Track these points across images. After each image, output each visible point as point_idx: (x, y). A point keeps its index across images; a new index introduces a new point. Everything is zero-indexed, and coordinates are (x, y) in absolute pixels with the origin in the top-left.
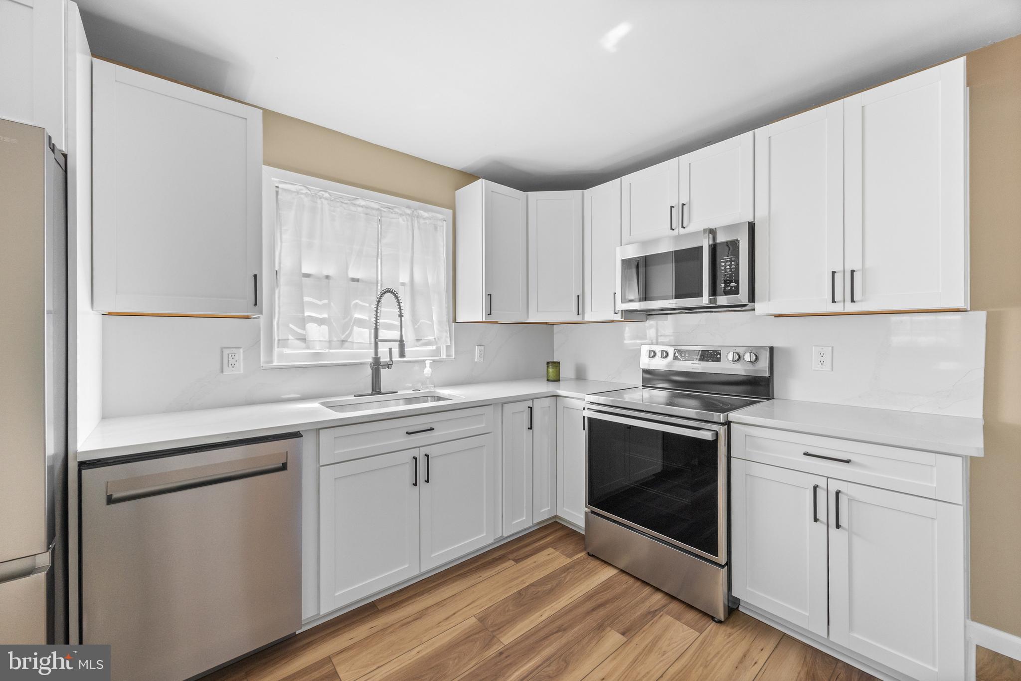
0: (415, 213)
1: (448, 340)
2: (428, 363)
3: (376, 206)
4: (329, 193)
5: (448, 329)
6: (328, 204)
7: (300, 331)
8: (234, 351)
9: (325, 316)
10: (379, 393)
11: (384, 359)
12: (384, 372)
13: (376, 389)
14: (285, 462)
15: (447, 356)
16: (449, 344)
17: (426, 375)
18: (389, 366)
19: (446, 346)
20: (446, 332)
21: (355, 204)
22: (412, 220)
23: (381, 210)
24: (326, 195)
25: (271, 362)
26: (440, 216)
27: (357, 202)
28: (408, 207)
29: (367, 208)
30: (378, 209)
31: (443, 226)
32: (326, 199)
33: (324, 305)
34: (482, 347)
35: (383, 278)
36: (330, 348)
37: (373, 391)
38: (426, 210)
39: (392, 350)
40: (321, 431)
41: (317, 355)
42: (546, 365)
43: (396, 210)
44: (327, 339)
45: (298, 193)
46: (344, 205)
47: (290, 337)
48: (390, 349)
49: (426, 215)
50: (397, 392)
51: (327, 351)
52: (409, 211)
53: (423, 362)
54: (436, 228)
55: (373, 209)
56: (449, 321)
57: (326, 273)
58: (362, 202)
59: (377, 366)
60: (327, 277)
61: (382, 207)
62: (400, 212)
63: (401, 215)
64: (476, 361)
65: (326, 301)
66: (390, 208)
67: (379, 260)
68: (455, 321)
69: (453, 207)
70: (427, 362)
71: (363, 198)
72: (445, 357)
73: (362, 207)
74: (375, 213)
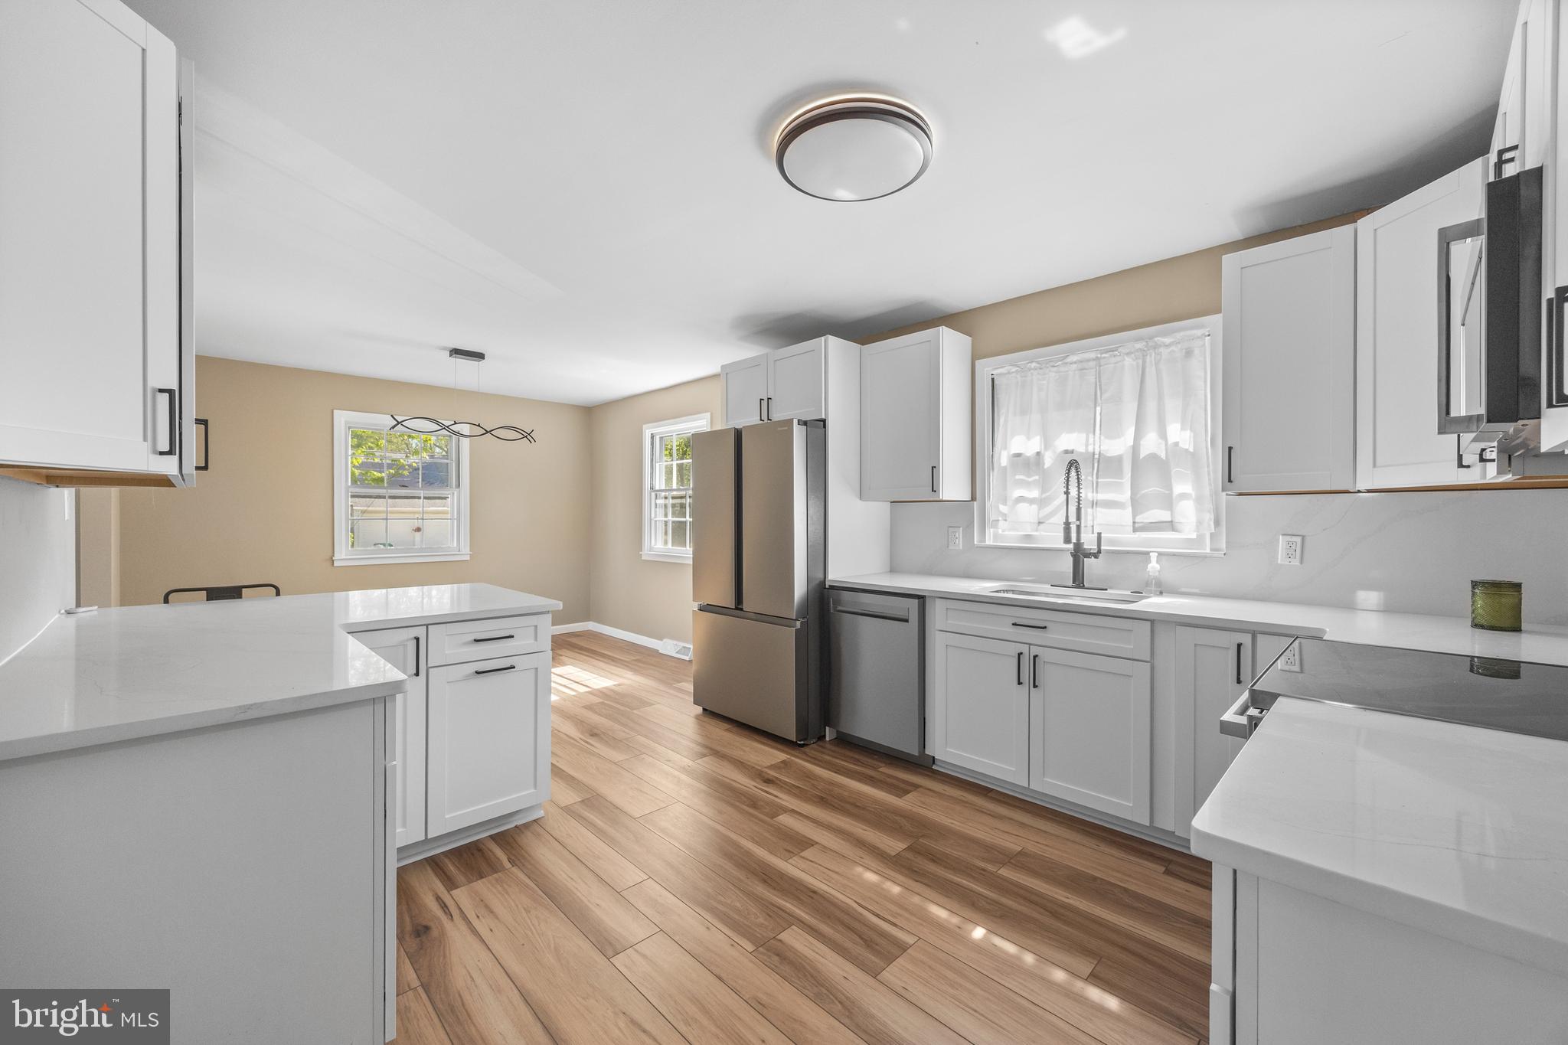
0: (1150, 344)
2: (1154, 556)
3: (1093, 355)
4: (1038, 363)
5: (1212, 506)
6: (1038, 374)
8: (956, 529)
9: (1034, 495)
10: (1083, 587)
12: (1089, 562)
13: (1079, 582)
17: (1151, 574)
18: (1096, 555)
20: (1210, 512)
21: (1066, 363)
23: (1099, 358)
24: (1034, 365)
25: (985, 541)
26: (1199, 332)
27: (1069, 360)
28: (1138, 340)
29: (1081, 362)
30: (1096, 358)
31: (1204, 346)
32: (1035, 369)
34: (1297, 539)
37: (1074, 583)
38: (1165, 334)
39: (1102, 535)
42: (1470, 588)
43: (1121, 350)
44: (1037, 521)
45: (1009, 373)
47: (1000, 518)
48: (1099, 534)
49: (1167, 340)
50: (1106, 590)
52: (1138, 345)
53: (1148, 553)
54: (1191, 352)
55: (1088, 360)
56: (1215, 494)
58: (1074, 358)
59: (1079, 554)
61: (1101, 354)
62: (1127, 350)
63: (1127, 354)
64: (1280, 562)
65: (1036, 478)
66: (1113, 351)
69: (1218, 309)
70: (1152, 554)
71: (1073, 352)
72: (1208, 550)
73: (1075, 363)
74: (1092, 364)
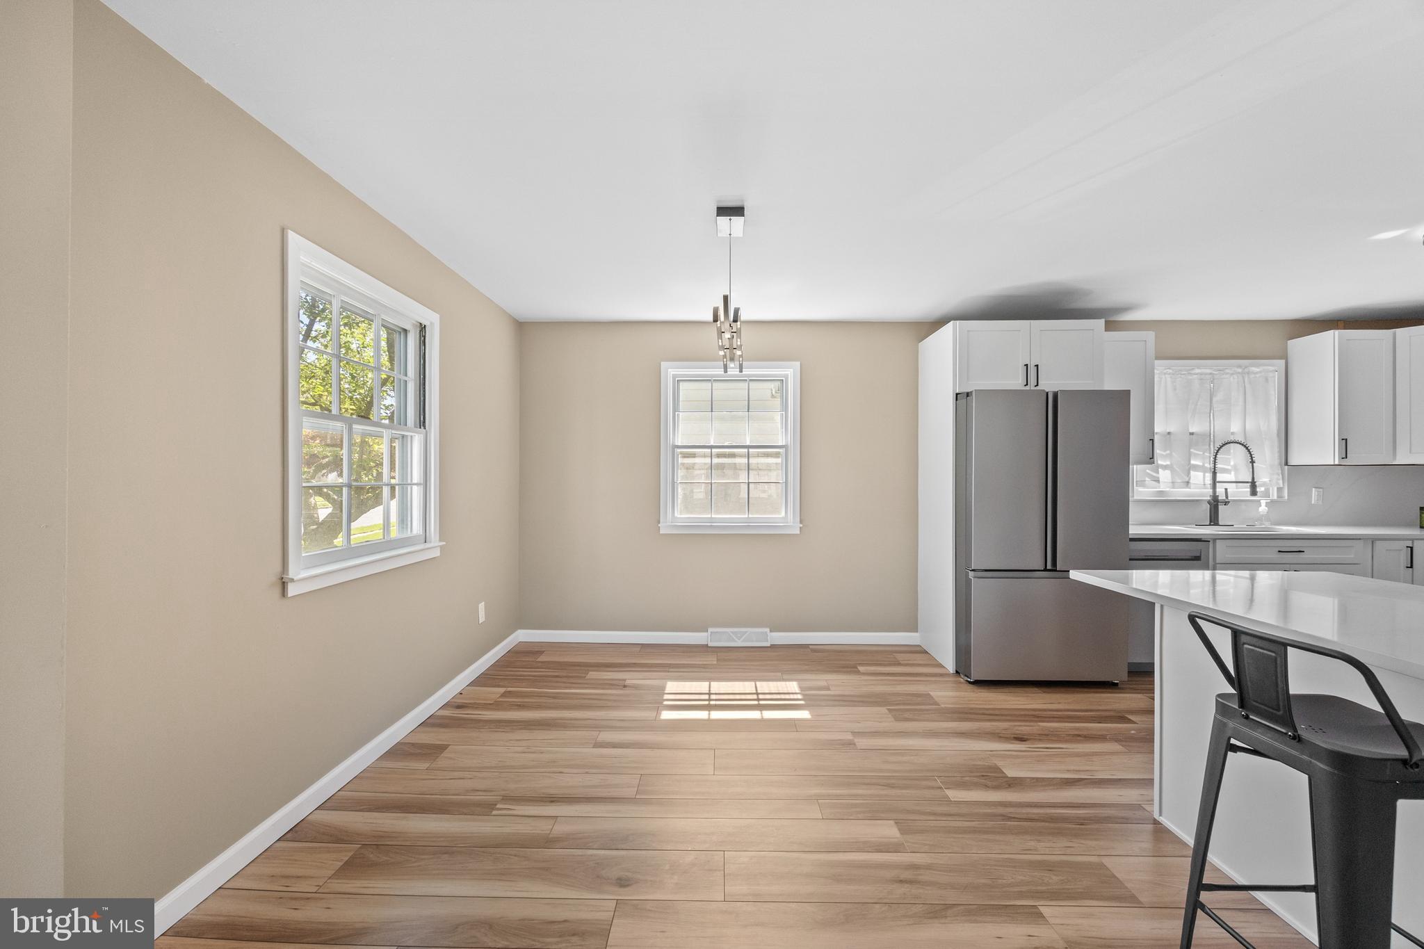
0: (1247, 370)
1: (1281, 482)
2: (1263, 502)
3: (1208, 371)
4: (1172, 370)
5: (1280, 471)
6: (1171, 377)
7: (1155, 474)
9: (1168, 463)
10: (1217, 524)
11: (1222, 497)
12: (1221, 508)
13: (1214, 520)
14: (1198, 555)
15: (1278, 497)
16: (1282, 486)
17: (1261, 513)
18: (1226, 503)
19: (1278, 488)
20: (1279, 475)
21: (1191, 374)
22: (1243, 377)
23: (1213, 374)
24: (1169, 370)
26: (1271, 368)
27: (1193, 372)
28: (1239, 366)
29: (1201, 374)
30: (1211, 374)
31: (1274, 377)
32: (1169, 374)
33: (1167, 454)
34: (1321, 490)
35: (1216, 430)
36: (1173, 488)
37: (1211, 522)
38: (1258, 366)
39: (1229, 490)
40: (1217, 541)
41: (1161, 492)
42: (1419, 511)
43: (1227, 371)
44: (1171, 481)
46: (1182, 376)
47: (1147, 479)
48: (1226, 489)
49: (1257, 370)
50: (1234, 524)
51: (1168, 489)
52: (1240, 370)
53: (1258, 501)
54: (1267, 380)
55: (1206, 374)
56: (1280, 464)
57: (1168, 431)
58: (1197, 371)
59: (1215, 504)
60: (1169, 433)
61: (1216, 371)
62: (1231, 372)
63: (1233, 374)
64: (1313, 502)
65: (1168, 452)
66: (1223, 371)
67: (1212, 415)
68: (1286, 464)
69: (1284, 356)
70: (1261, 501)
72: (1275, 498)
73: (1197, 374)
74: (1208, 377)
